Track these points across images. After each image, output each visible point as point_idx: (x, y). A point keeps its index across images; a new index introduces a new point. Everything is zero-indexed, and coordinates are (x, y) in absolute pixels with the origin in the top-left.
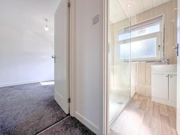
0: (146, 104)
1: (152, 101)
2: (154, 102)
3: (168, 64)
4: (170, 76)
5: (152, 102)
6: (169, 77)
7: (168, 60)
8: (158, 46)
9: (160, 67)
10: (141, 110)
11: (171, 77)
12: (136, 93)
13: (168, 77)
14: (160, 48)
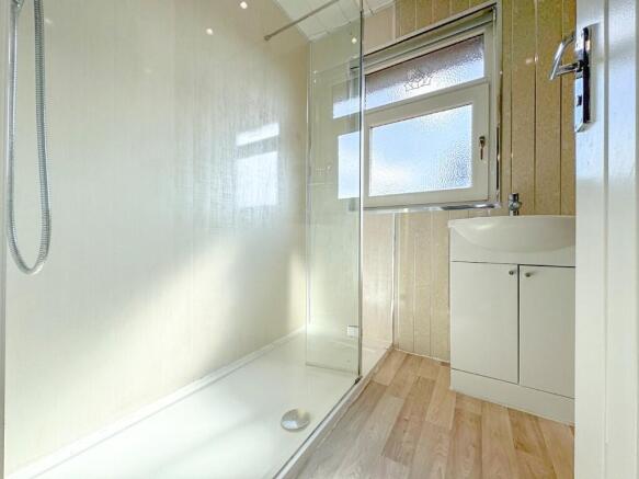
0: (423, 414)
1: (451, 388)
2: (459, 397)
3: (515, 214)
4: (524, 270)
5: (453, 392)
6: (522, 276)
7: (516, 197)
8: (478, 141)
9: (483, 227)
10: (392, 464)
11: (528, 275)
12: (393, 350)
13: (516, 275)
14: (486, 148)
